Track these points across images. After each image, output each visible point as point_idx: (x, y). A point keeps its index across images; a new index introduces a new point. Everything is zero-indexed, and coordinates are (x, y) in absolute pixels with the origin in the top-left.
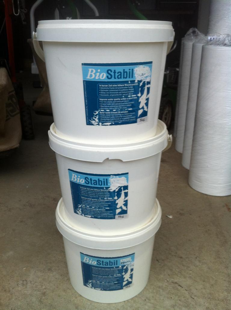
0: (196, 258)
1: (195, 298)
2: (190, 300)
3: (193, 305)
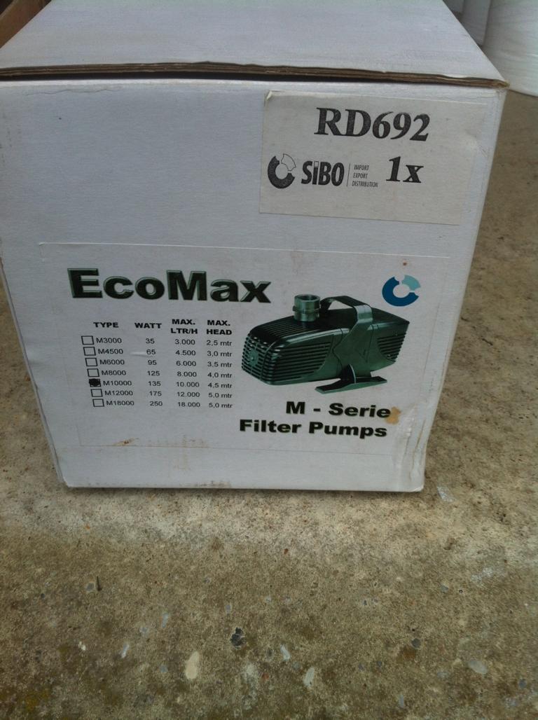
0: (502, 238)
1: (498, 342)
2: (478, 347)
3: (487, 361)
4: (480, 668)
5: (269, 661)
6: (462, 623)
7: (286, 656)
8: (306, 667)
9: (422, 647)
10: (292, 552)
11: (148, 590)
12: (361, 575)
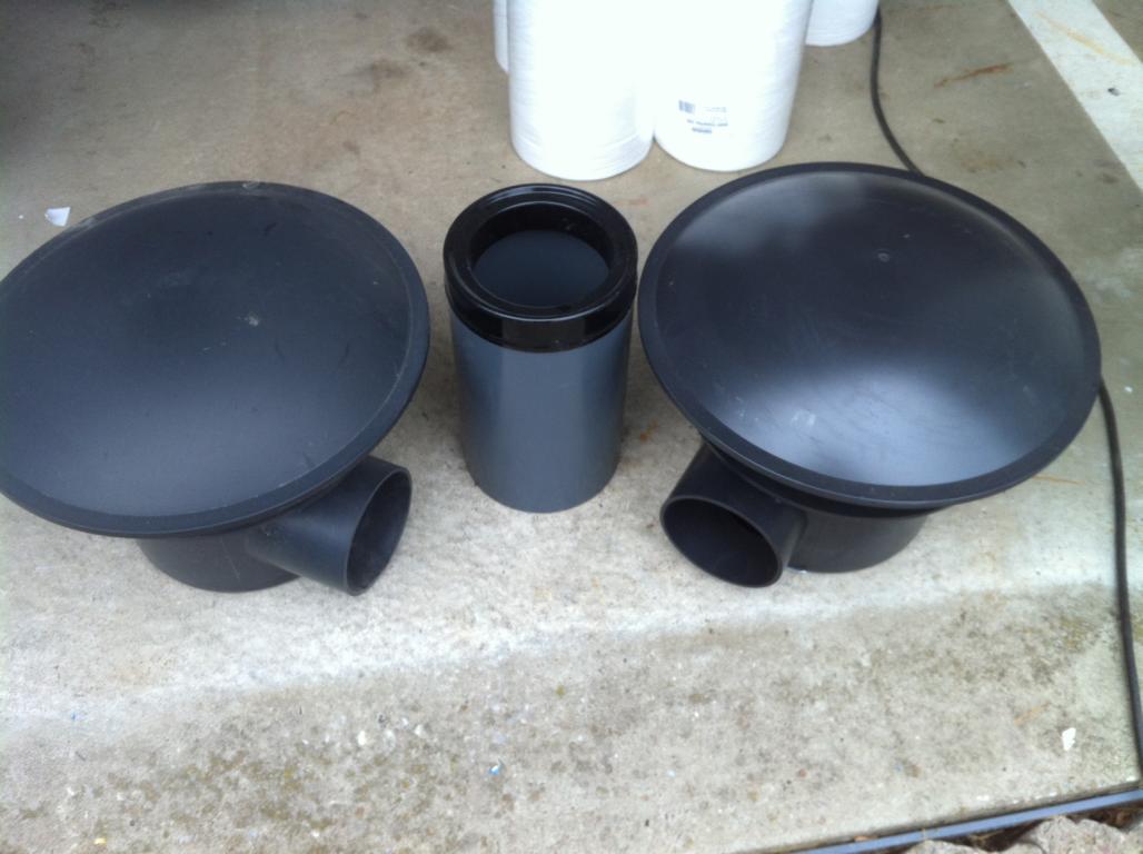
4: (496, 708)
5: (398, 727)
6: (488, 687)
7: (405, 722)
8: (416, 725)
9: (470, 704)
10: (402, 670)
11: (331, 707)
12: (438, 673)
